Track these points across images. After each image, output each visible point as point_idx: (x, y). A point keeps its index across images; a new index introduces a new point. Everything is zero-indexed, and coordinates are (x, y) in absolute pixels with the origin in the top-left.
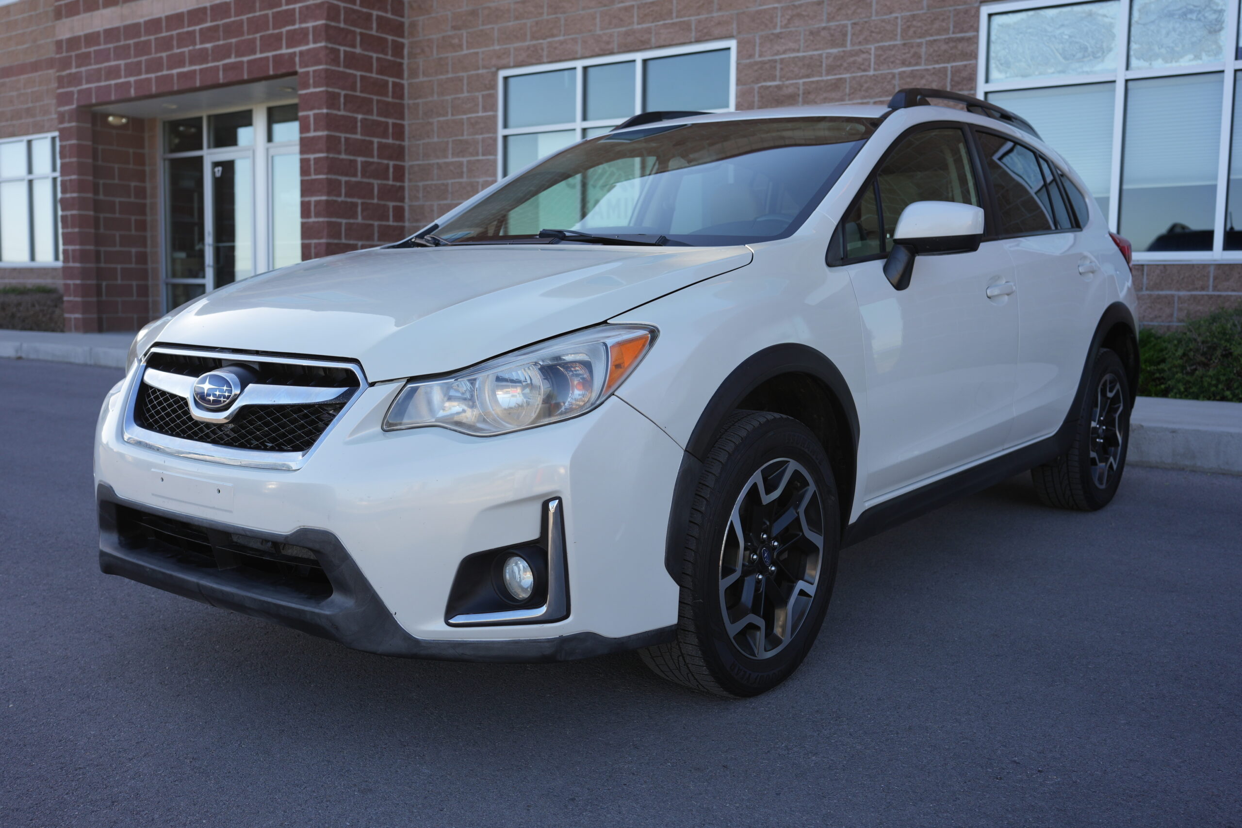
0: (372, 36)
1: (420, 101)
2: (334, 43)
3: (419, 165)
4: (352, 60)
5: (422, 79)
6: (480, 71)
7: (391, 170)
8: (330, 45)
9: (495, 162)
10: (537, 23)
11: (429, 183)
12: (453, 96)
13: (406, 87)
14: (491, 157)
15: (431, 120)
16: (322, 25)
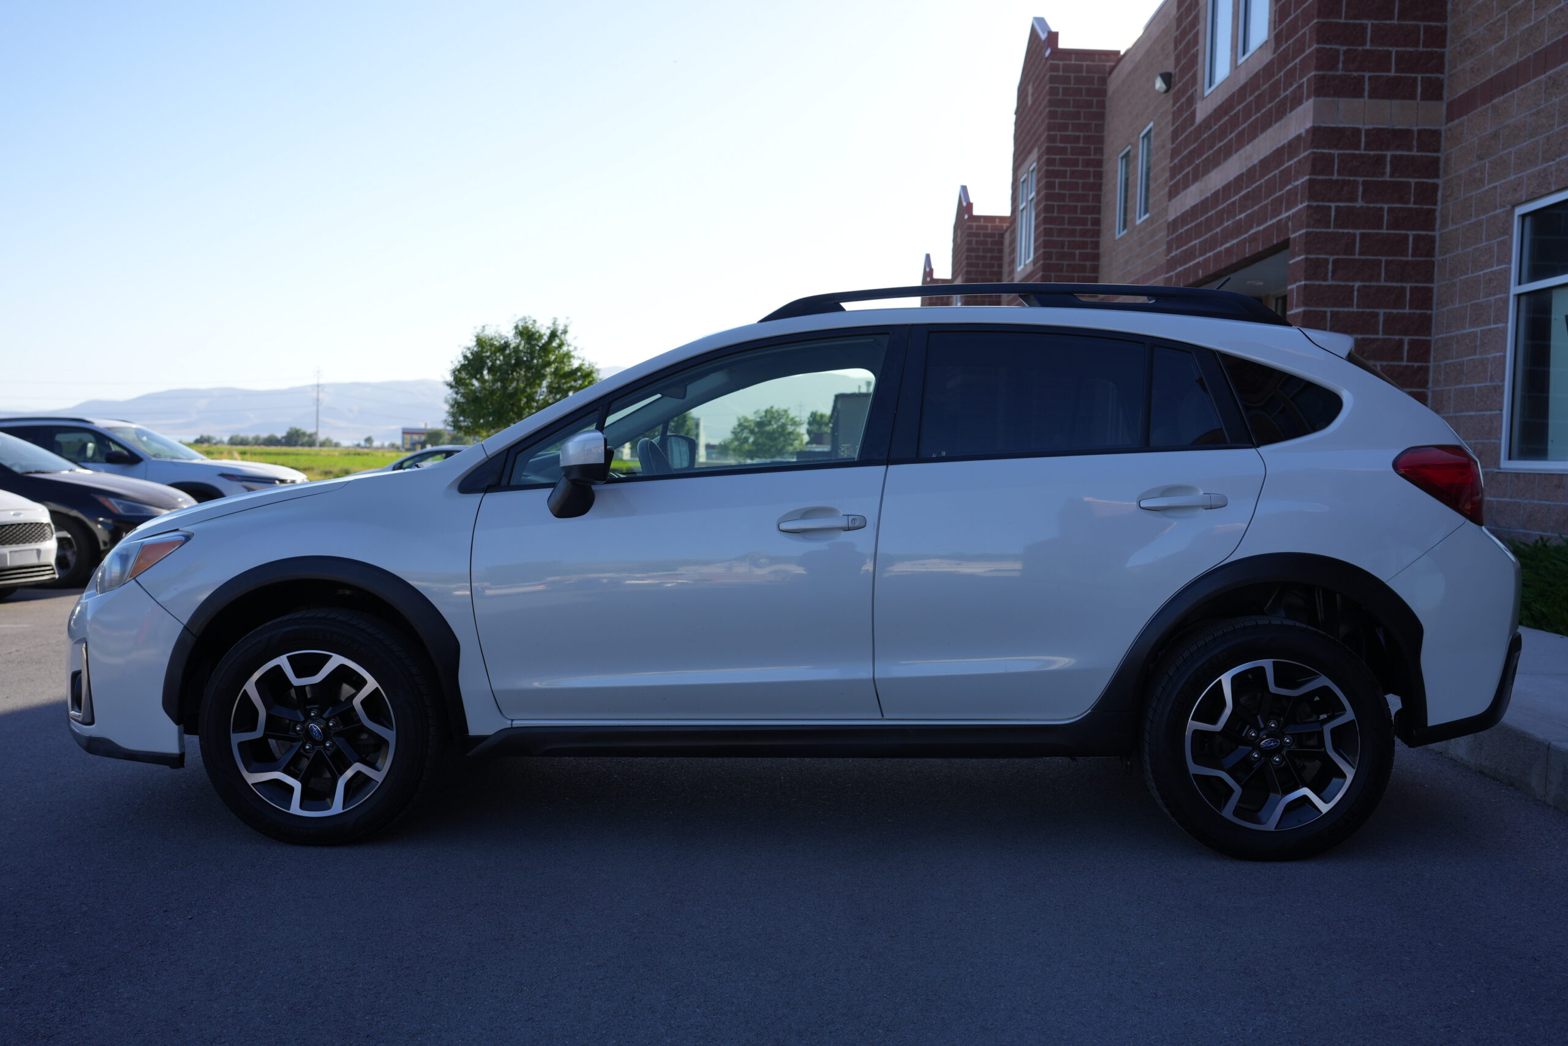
0: (1386, 182)
1: (1447, 256)
2: (1323, 200)
3: (1442, 339)
4: (1347, 217)
5: (1451, 227)
6: (1498, 211)
7: (1406, 347)
8: (1315, 204)
9: (1504, 331)
10: (1548, 138)
11: (1449, 361)
12: (1474, 247)
13: (1438, 239)
14: (1501, 325)
15: (1454, 280)
16: (1307, 180)
